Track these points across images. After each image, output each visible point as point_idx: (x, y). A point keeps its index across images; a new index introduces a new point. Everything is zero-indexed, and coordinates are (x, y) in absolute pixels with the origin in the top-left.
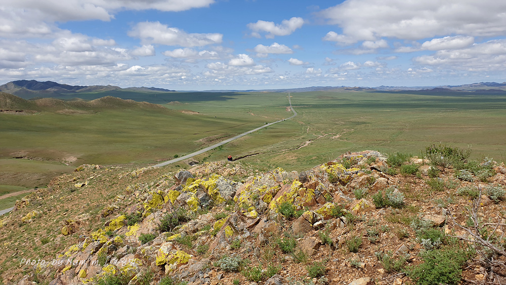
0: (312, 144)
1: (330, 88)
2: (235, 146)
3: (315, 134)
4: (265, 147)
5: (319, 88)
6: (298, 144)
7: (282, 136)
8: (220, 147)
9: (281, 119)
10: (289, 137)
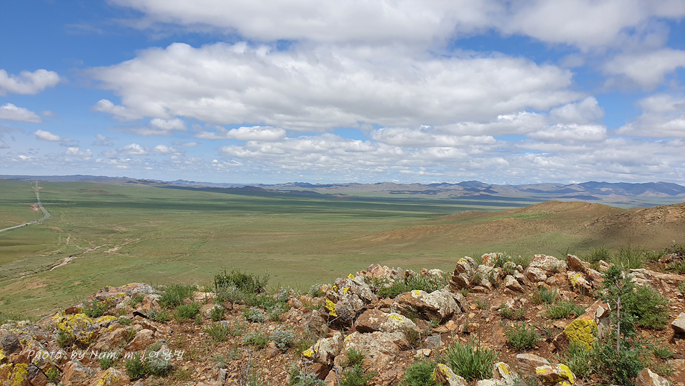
0: (73, 262)
1: (106, 178)
3: (80, 246)
5: (87, 178)
6: (51, 263)
9: (21, 223)
10: (35, 252)
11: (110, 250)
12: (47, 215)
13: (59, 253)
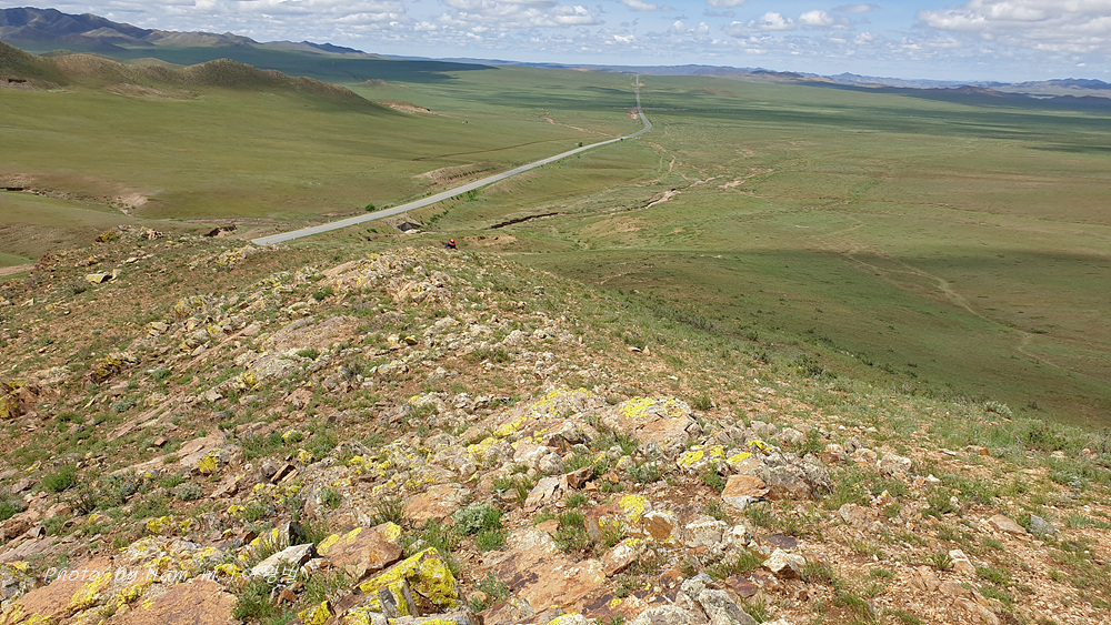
0: (676, 198)
1: (731, 70)
2: (503, 193)
3: (687, 176)
4: (571, 200)
5: (705, 69)
6: (647, 198)
7: (611, 177)
8: (472, 194)
9: (615, 136)
10: (628, 179)
11: (728, 184)
12: (648, 126)
13: (659, 184)
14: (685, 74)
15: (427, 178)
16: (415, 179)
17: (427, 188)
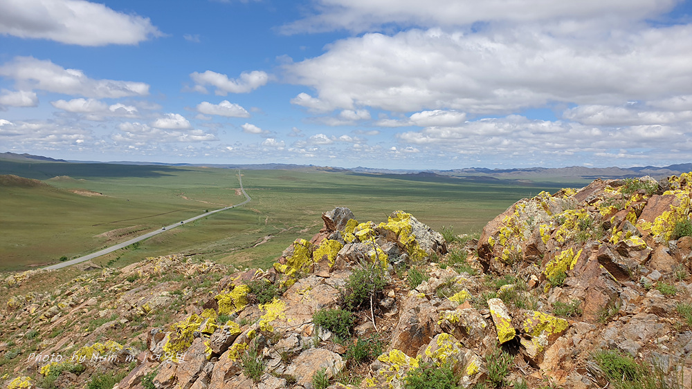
0: (272, 240)
1: (295, 166)
2: (158, 243)
3: (277, 226)
4: (204, 245)
5: (280, 166)
6: (254, 241)
7: (230, 230)
8: (136, 245)
9: (228, 205)
10: (241, 230)
11: (302, 230)
12: (249, 199)
13: (260, 232)
14: (268, 168)
15: (104, 237)
16: (95, 238)
17: (105, 243)
